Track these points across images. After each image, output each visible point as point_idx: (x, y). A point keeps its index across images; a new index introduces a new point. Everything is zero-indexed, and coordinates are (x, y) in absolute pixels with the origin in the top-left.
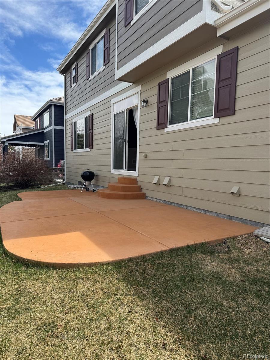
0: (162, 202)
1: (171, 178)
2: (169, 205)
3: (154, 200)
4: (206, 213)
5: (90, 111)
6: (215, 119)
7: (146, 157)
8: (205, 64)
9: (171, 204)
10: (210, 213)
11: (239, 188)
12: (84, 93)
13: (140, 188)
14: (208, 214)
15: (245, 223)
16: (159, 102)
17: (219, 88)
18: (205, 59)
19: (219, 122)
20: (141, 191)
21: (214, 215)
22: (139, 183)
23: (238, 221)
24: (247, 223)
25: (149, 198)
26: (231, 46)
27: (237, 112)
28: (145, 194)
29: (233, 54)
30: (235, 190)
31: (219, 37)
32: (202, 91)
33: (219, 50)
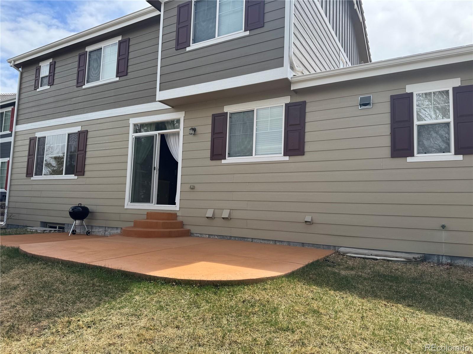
0: (216, 237)
1: (232, 211)
2: (228, 239)
3: (204, 236)
4: (276, 244)
5: (81, 127)
6: (284, 157)
7: (193, 188)
8: (271, 108)
9: (230, 239)
10: (281, 243)
11: (312, 217)
12: (68, 102)
13: (182, 224)
14: (278, 244)
15: (317, 248)
16: (214, 132)
17: (287, 131)
18: (272, 104)
19: (288, 160)
20: (182, 228)
21: (285, 244)
22: (180, 219)
23: (311, 246)
24: (320, 247)
25: (195, 235)
26: (299, 99)
27: (306, 153)
28: (190, 230)
29: (301, 105)
30: (308, 219)
31: (292, 90)
32: (269, 131)
33: (287, 100)
